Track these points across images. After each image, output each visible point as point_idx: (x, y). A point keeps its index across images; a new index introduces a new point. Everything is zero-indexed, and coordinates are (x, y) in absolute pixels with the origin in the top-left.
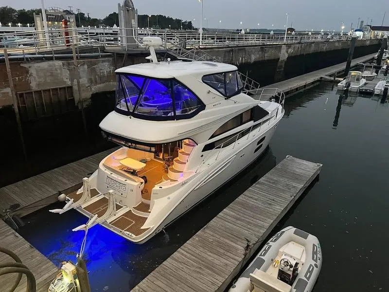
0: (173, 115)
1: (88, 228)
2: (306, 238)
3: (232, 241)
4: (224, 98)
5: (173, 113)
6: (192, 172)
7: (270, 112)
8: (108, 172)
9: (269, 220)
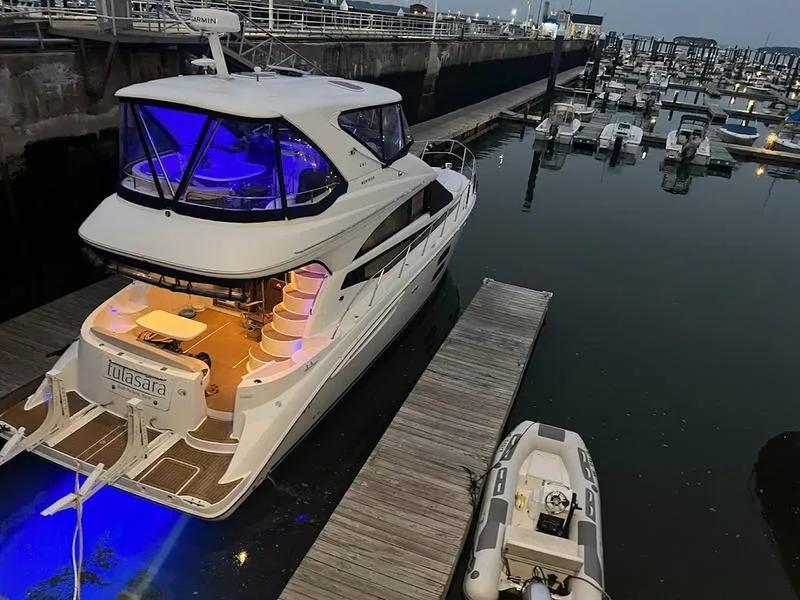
0: (279, 206)
1: (81, 501)
2: (562, 438)
3: (440, 478)
4: (379, 164)
5: (278, 202)
6: (325, 338)
7: (454, 195)
8: (111, 351)
9: (495, 420)
